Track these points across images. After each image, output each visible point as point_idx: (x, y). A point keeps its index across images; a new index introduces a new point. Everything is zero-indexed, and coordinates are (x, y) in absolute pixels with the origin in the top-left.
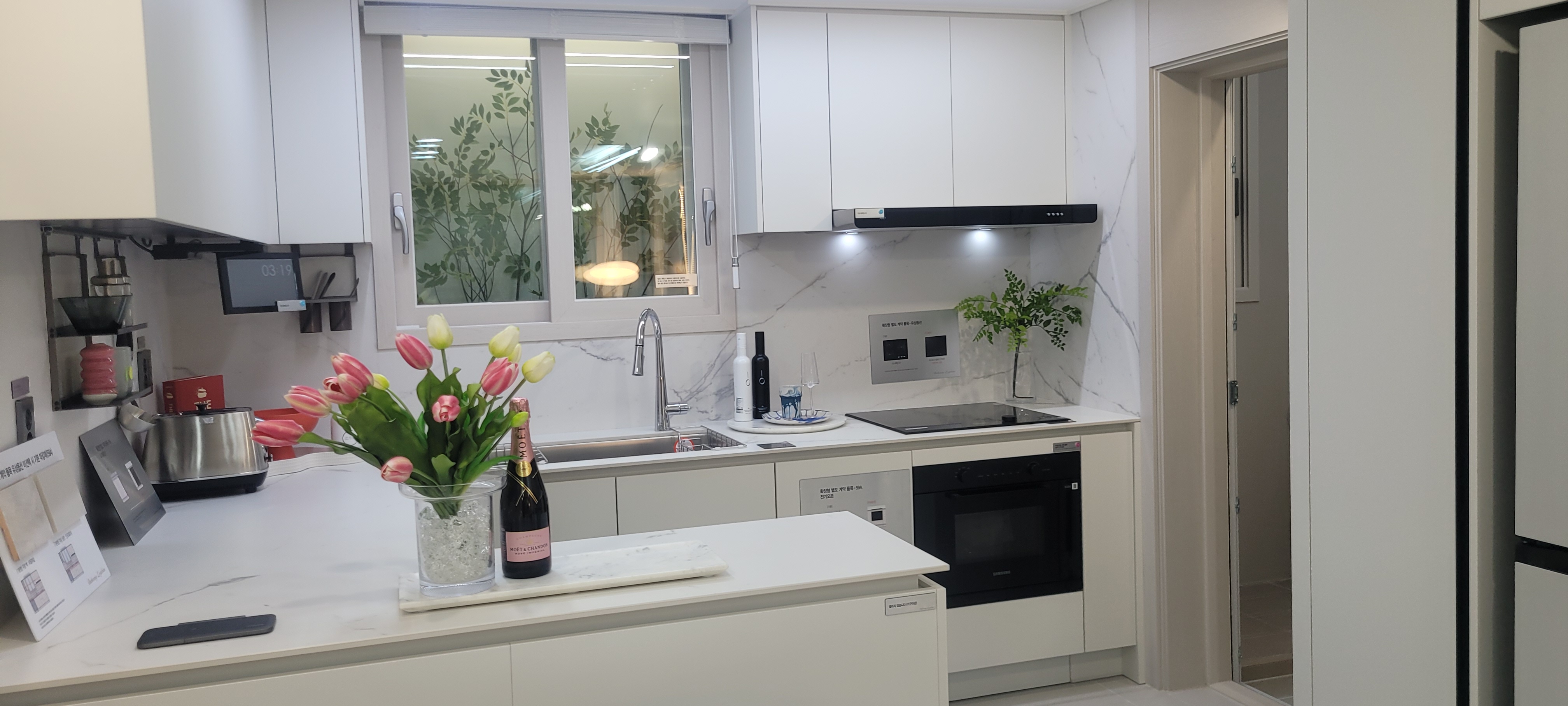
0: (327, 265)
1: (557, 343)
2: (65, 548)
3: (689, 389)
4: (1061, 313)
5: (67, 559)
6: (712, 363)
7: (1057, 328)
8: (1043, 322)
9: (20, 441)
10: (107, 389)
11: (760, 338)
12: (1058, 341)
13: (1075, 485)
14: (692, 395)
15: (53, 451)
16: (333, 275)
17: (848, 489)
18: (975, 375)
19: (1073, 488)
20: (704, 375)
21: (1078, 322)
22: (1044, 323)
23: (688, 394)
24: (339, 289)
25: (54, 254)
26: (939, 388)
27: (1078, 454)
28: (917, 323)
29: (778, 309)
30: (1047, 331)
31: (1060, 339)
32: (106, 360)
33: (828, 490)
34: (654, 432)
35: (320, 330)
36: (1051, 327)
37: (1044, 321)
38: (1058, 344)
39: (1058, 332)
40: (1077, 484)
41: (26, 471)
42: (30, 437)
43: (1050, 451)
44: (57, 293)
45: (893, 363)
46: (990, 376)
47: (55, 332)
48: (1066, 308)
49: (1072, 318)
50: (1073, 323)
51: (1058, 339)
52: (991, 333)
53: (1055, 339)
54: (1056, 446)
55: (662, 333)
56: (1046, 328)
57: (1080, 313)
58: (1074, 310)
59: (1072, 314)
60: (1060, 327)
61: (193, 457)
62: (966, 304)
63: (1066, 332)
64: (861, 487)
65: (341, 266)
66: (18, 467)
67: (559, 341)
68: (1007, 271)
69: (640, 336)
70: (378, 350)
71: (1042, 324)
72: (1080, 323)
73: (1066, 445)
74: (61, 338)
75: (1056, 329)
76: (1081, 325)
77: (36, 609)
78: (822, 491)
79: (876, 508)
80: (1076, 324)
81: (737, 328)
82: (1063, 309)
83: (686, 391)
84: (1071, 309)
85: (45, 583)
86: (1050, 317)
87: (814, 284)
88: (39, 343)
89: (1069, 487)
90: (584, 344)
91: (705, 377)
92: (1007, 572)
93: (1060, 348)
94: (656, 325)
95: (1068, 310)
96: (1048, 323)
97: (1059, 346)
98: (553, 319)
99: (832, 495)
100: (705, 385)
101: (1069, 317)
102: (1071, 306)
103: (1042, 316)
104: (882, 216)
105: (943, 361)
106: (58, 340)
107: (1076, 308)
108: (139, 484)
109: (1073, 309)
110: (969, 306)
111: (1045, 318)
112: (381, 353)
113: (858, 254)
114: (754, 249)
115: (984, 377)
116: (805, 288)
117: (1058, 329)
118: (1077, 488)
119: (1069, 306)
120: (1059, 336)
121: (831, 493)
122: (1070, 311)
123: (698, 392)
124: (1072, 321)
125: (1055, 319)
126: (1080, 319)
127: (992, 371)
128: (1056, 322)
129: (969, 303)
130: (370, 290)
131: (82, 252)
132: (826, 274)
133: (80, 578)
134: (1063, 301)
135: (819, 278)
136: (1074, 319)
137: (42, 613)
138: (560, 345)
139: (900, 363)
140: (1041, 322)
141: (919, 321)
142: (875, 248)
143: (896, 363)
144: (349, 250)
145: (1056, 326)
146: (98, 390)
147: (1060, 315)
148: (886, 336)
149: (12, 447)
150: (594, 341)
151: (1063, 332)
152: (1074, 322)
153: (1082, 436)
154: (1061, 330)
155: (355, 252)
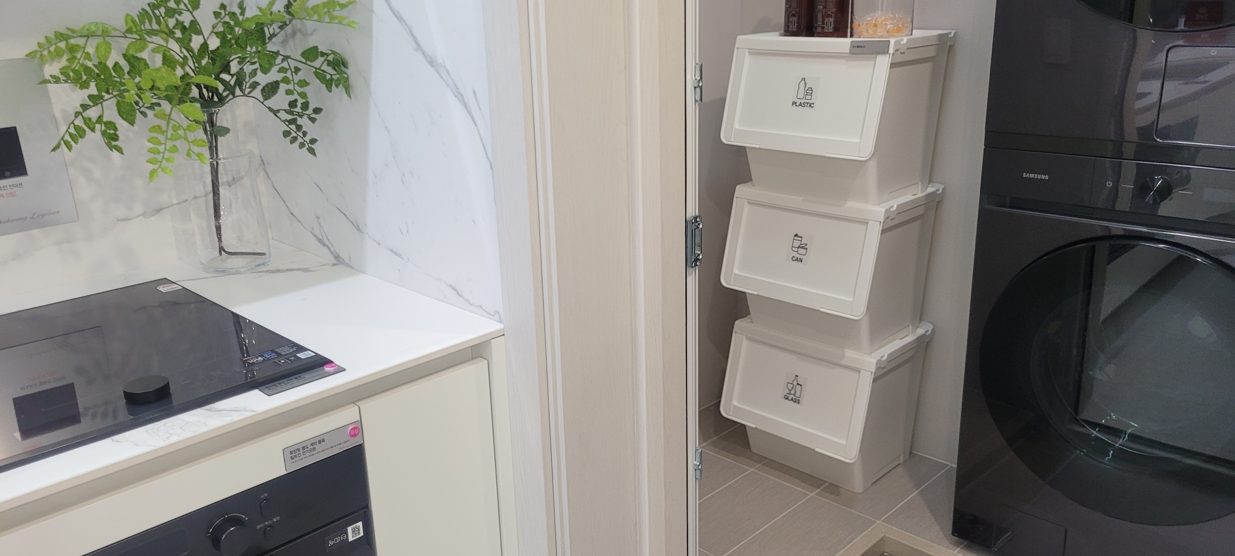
4: (299, 65)
7: (296, 101)
8: (259, 88)
12: (301, 134)
21: (341, 86)
22: (263, 90)
30: (270, 109)
31: (304, 129)
36: (280, 100)
37: (263, 84)
38: (300, 140)
39: (298, 109)
40: (360, 524)
46: (159, 210)
48: (311, 54)
49: (328, 77)
50: (330, 90)
51: (299, 128)
53: (293, 127)
54: (293, 452)
56: (268, 103)
57: (345, 64)
58: (330, 58)
59: (325, 67)
60: (300, 101)
63: (317, 111)
71: (257, 93)
72: (348, 89)
75: (293, 104)
76: (349, 96)
80: (338, 92)
82: (303, 54)
84: (323, 54)
86: (274, 75)
93: (305, 149)
95: (316, 58)
96: (271, 90)
97: (302, 145)
101: (320, 75)
102: (321, 49)
103: (254, 73)
105: (18, 190)
107: (333, 52)
109: (327, 55)
110: (72, 49)
111: (263, 79)
115: (144, 215)
117: (299, 104)
119: (316, 48)
120: (300, 121)
122: (321, 59)
124: (329, 84)
125: (286, 80)
126: (347, 80)
127: (164, 198)
128: (291, 87)
134: (305, 34)
136: (332, 80)
140: (254, 85)
145: (292, 98)
147: (297, 70)
151: (310, 111)
152: (334, 87)
154: (305, 106)
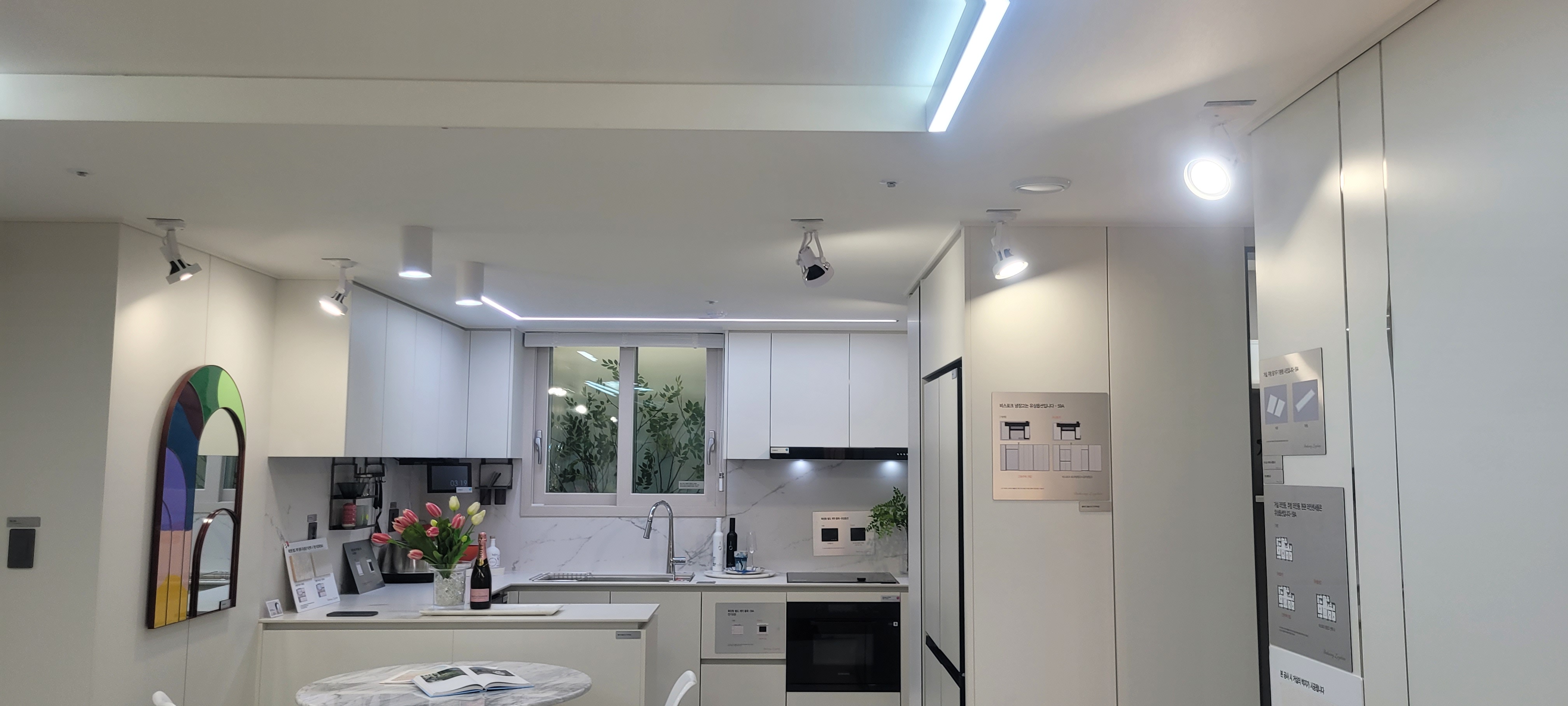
0: (498, 469)
1: (618, 519)
2: (320, 584)
3: (695, 550)
5: (320, 588)
6: (710, 536)
9: (309, 539)
10: (351, 522)
11: (733, 521)
13: (896, 624)
14: (696, 555)
15: (324, 545)
16: (500, 474)
17: (745, 611)
18: (886, 555)
19: (894, 625)
20: (704, 543)
23: (693, 554)
24: (503, 482)
25: (337, 464)
26: (859, 562)
27: (899, 604)
28: (845, 518)
29: (753, 505)
32: (352, 510)
33: (733, 611)
34: (665, 574)
35: (490, 504)
40: (897, 623)
41: (308, 551)
42: (314, 538)
43: (880, 600)
44: (335, 482)
45: (828, 544)
46: (896, 556)
47: (333, 497)
52: (878, 527)
54: (884, 598)
55: (674, 516)
61: (411, 564)
62: (880, 508)
64: (753, 611)
65: (505, 470)
66: (305, 549)
67: (620, 517)
68: (895, 488)
69: (651, 516)
70: (521, 517)
73: (890, 597)
74: (336, 500)
77: (300, 601)
78: (729, 611)
79: (762, 624)
81: (726, 515)
83: (693, 552)
85: (306, 593)
87: (777, 491)
88: (326, 500)
89: (891, 624)
90: (634, 520)
91: (705, 544)
92: (847, 674)
94: (669, 509)
98: (617, 504)
99: (735, 614)
100: (705, 549)
104: (788, 452)
105: (862, 544)
106: (334, 501)
108: (372, 570)
112: (523, 519)
113: (806, 473)
114: (739, 468)
115: (892, 557)
116: (770, 494)
118: (897, 625)
121: (735, 612)
123: (700, 552)
127: (898, 553)
129: (882, 507)
130: (519, 483)
131: (356, 463)
132: (785, 485)
133: (323, 597)
135: (780, 487)
137: (302, 603)
138: (620, 520)
139: (832, 543)
141: (847, 517)
142: (817, 470)
143: (830, 543)
144: (510, 461)
146: (347, 523)
148: (823, 526)
149: (304, 540)
150: (640, 519)
153: (901, 593)
155: (513, 462)
